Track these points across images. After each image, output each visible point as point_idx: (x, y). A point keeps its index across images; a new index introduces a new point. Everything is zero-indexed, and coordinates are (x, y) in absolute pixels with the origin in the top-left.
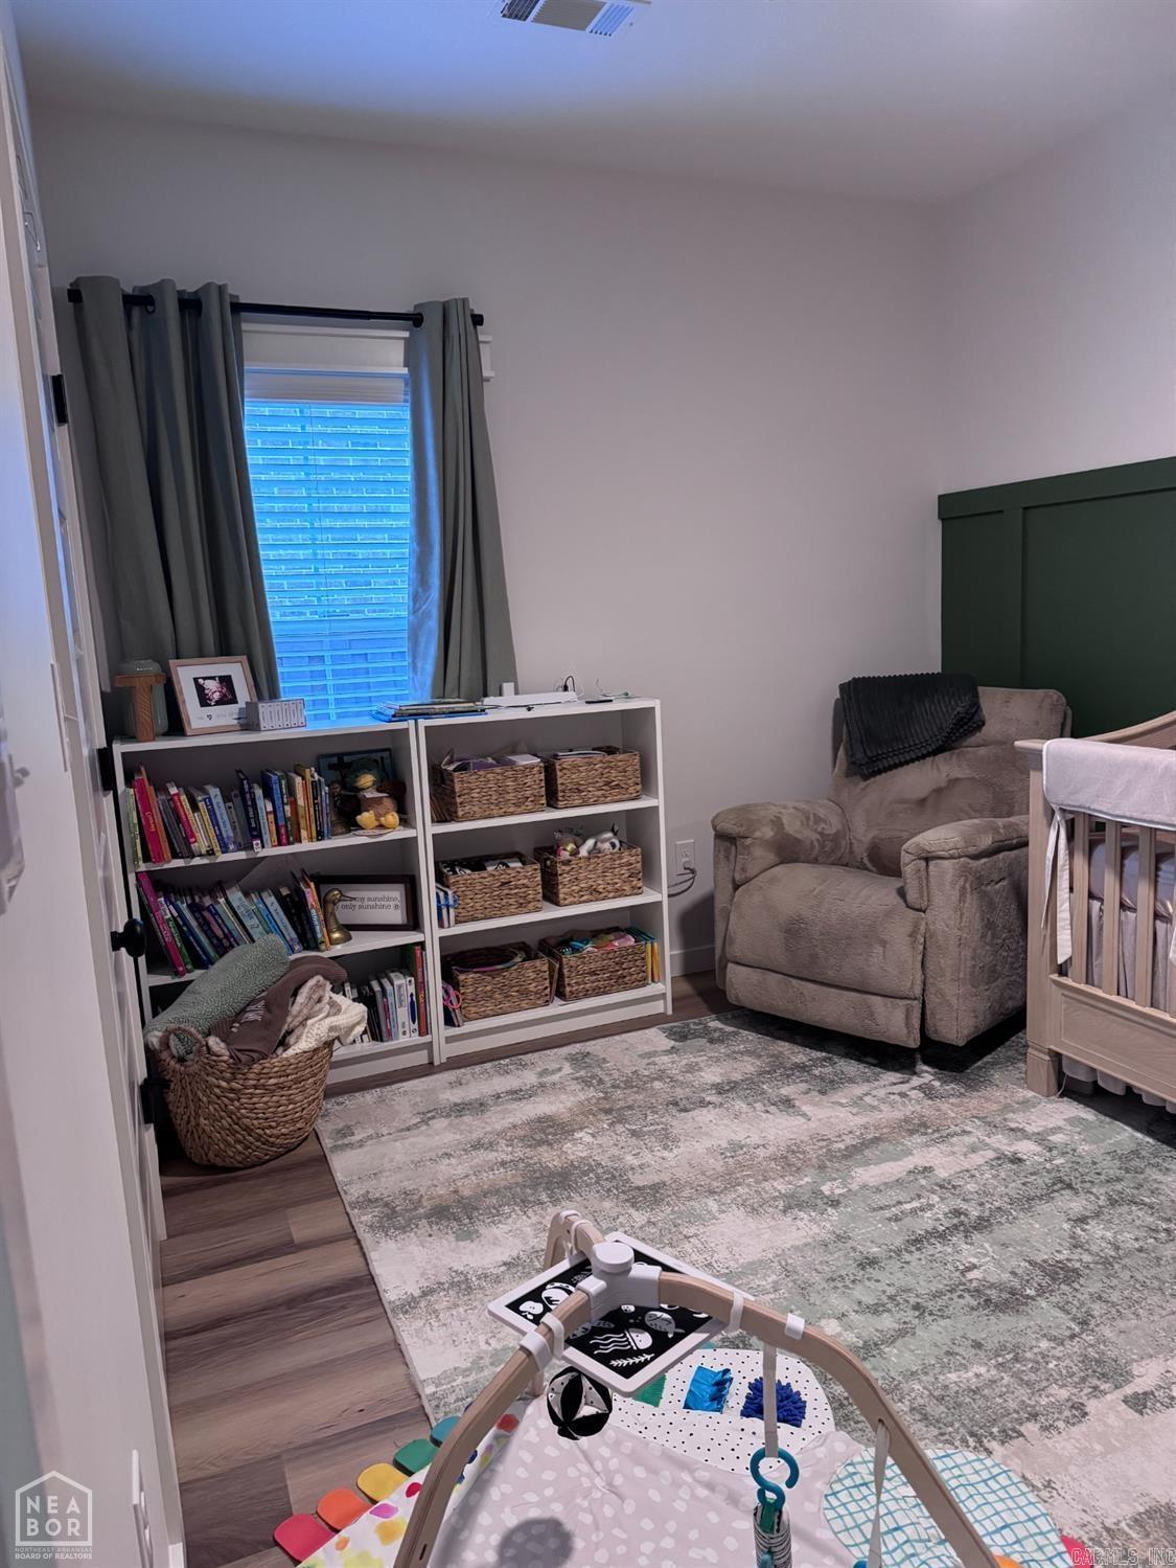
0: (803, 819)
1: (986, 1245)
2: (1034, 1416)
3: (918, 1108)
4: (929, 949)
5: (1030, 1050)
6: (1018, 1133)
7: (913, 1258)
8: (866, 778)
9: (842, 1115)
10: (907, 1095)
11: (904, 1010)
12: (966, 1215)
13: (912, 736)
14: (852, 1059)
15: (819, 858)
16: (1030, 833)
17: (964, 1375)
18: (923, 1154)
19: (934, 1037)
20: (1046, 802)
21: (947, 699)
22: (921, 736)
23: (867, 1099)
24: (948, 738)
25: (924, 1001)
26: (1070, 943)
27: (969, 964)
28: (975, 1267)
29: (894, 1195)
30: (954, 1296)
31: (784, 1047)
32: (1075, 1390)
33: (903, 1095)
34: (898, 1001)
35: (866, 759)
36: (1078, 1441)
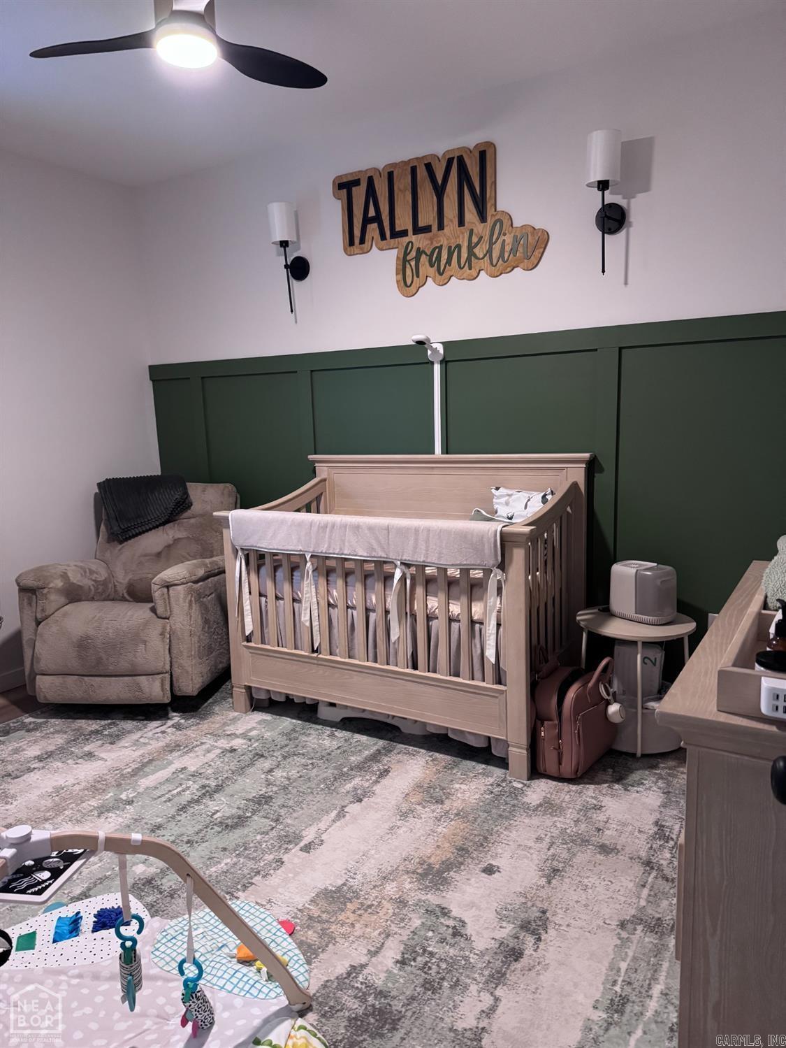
0: (82, 572)
1: (222, 799)
2: (258, 873)
3: (173, 737)
4: (173, 641)
5: (234, 689)
6: (233, 736)
7: (182, 818)
8: (121, 542)
9: (127, 753)
10: (166, 732)
11: (160, 680)
12: (209, 787)
13: (149, 515)
14: (128, 720)
15: (95, 597)
16: (226, 566)
17: (219, 866)
18: (179, 761)
19: (179, 694)
20: (233, 546)
21: (168, 491)
22: (155, 514)
23: (141, 740)
24: (171, 514)
25: (171, 673)
26: (251, 623)
27: (196, 645)
28: (217, 811)
29: (166, 787)
30: (209, 829)
31: (82, 723)
32: (277, 854)
33: (163, 732)
34: (156, 676)
35: (121, 531)
36: (281, 876)
